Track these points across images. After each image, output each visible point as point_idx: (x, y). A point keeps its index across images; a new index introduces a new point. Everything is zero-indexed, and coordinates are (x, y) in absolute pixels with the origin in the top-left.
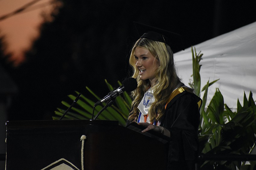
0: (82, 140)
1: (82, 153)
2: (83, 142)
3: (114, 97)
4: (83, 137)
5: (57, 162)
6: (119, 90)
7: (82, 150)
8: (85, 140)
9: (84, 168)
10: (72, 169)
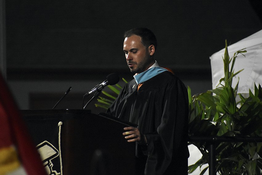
0: (59, 126)
1: (60, 136)
2: (60, 127)
3: (100, 90)
4: (60, 123)
5: (42, 143)
6: (103, 84)
7: (59, 134)
8: (62, 126)
9: (61, 148)
10: (52, 149)
